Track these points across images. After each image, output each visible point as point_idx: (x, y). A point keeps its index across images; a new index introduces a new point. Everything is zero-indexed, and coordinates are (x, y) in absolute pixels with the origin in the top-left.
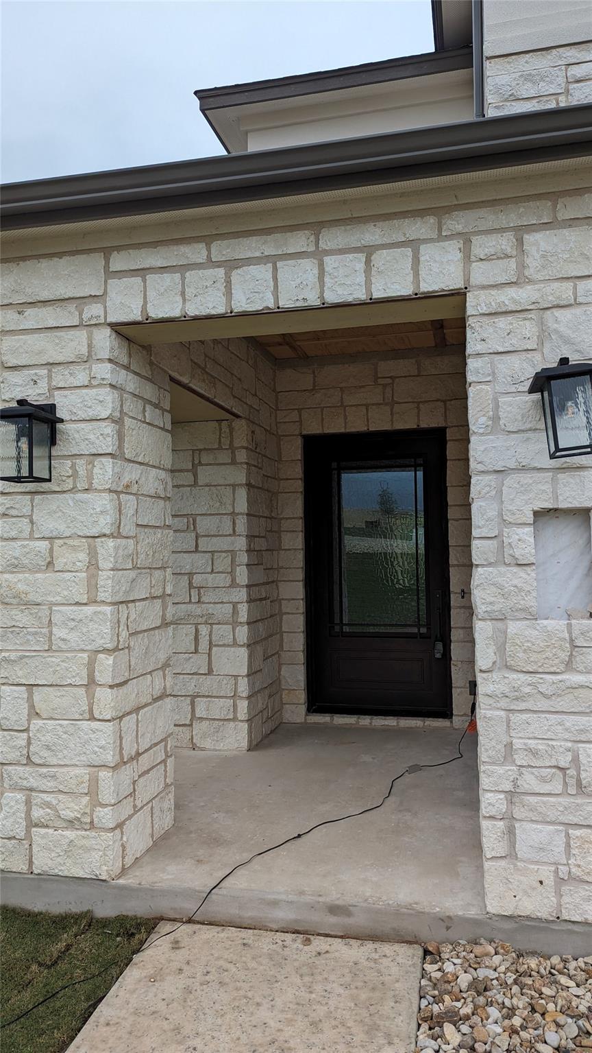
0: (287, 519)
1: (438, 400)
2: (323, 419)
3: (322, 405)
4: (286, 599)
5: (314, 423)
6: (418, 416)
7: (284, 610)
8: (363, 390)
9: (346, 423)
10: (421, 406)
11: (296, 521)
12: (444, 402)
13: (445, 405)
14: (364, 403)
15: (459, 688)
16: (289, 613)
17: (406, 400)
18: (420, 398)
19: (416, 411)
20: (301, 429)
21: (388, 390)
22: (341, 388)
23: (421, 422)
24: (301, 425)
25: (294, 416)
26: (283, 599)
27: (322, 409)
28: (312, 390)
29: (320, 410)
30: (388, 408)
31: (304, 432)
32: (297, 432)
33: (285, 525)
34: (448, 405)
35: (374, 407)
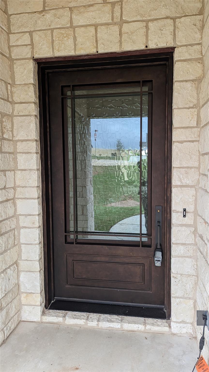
0: (22, 141)
1: (167, 18)
2: (53, 41)
3: (52, 27)
4: (23, 215)
5: (45, 46)
6: (147, 36)
7: (21, 224)
8: (91, 8)
9: (75, 45)
10: (150, 24)
11: (30, 143)
12: (174, 19)
13: (175, 22)
14: (93, 22)
15: (178, 298)
16: (25, 227)
17: (135, 19)
18: (149, 16)
19: (145, 30)
20: (32, 52)
21: (117, 8)
22: (70, 8)
23: (149, 42)
24: (33, 48)
25: (26, 39)
26: (20, 215)
27: (52, 30)
28: (42, 11)
29: (49, 32)
30: (116, 28)
31: (37, 56)
32: (29, 56)
33: (20, 147)
34: (177, 23)
35: (103, 27)
